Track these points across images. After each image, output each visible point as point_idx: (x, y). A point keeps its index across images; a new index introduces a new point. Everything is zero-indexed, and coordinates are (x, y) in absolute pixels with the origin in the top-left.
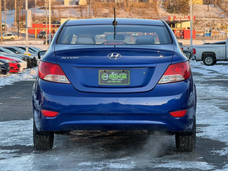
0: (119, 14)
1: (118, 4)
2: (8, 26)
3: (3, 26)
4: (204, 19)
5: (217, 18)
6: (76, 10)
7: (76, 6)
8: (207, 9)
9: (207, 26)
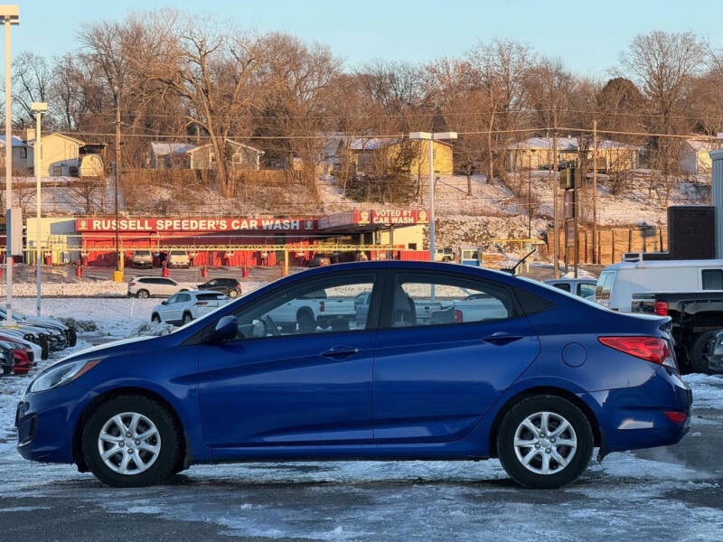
1: (199, 172)
4: (458, 218)
5: (497, 215)
6: (72, 192)
7: (70, 179)
8: (466, 190)
9: (468, 238)
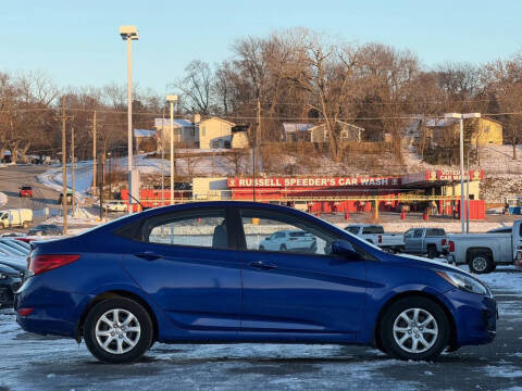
0: (319, 166)
1: (316, 144)
2: (78, 195)
3: (68, 195)
6: (225, 159)
7: (224, 150)
8: (512, 155)
